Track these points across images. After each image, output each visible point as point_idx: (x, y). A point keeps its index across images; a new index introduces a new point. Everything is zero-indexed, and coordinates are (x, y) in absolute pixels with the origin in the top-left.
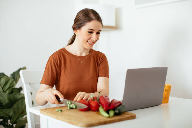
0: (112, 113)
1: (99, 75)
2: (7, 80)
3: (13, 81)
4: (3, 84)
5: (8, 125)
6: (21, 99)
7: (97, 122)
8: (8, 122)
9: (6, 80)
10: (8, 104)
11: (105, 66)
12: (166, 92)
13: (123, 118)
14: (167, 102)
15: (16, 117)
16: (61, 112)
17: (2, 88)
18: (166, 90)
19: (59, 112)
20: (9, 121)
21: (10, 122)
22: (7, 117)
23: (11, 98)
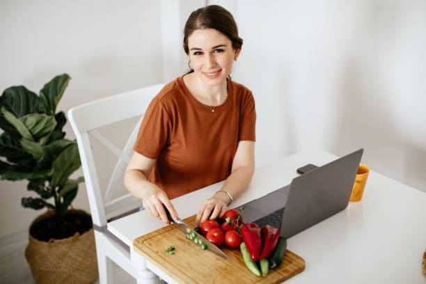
2: (40, 119)
3: (51, 119)
4: (31, 124)
5: (46, 189)
6: (69, 148)
8: (44, 185)
9: (37, 120)
12: (358, 184)
14: (359, 199)
15: (60, 175)
16: (173, 253)
17: (30, 131)
18: (358, 182)
19: (170, 253)
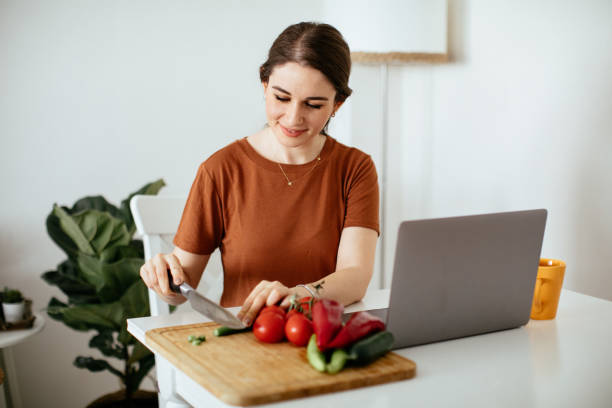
0: (338, 359)
1: (346, 222)
2: (101, 222)
3: (120, 225)
4: (91, 230)
5: (114, 347)
7: (282, 389)
8: (111, 340)
9: (98, 222)
10: (106, 289)
11: (365, 194)
12: (544, 285)
13: (367, 379)
14: (551, 316)
16: (199, 344)
17: (91, 243)
18: (544, 281)
19: (194, 343)
20: (115, 335)
21: (119, 339)
22: (109, 324)
23: (117, 273)
